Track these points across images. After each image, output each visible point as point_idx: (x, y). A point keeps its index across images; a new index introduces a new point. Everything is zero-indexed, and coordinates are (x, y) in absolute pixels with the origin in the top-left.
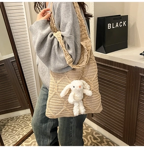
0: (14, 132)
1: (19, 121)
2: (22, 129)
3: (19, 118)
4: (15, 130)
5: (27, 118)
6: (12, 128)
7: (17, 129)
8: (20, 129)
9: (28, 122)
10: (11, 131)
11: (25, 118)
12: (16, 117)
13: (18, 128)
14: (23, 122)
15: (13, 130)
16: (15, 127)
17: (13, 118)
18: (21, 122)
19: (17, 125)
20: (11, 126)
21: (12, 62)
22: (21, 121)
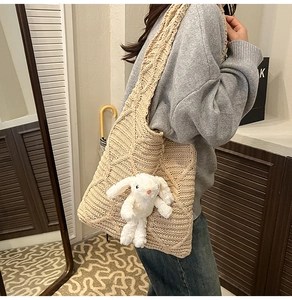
0: (22, 280)
1: (30, 258)
2: (38, 274)
3: (28, 251)
4: (23, 277)
5: (47, 251)
6: (16, 271)
7: (28, 275)
8: (34, 273)
9: (49, 260)
10: (14, 277)
11: (43, 253)
12: (22, 249)
13: (30, 273)
14: (38, 260)
15: (17, 275)
16: (21, 270)
17: (15, 250)
18: (34, 260)
19: (27, 265)
20: (12, 267)
21: (22, 135)
22: (34, 257)
